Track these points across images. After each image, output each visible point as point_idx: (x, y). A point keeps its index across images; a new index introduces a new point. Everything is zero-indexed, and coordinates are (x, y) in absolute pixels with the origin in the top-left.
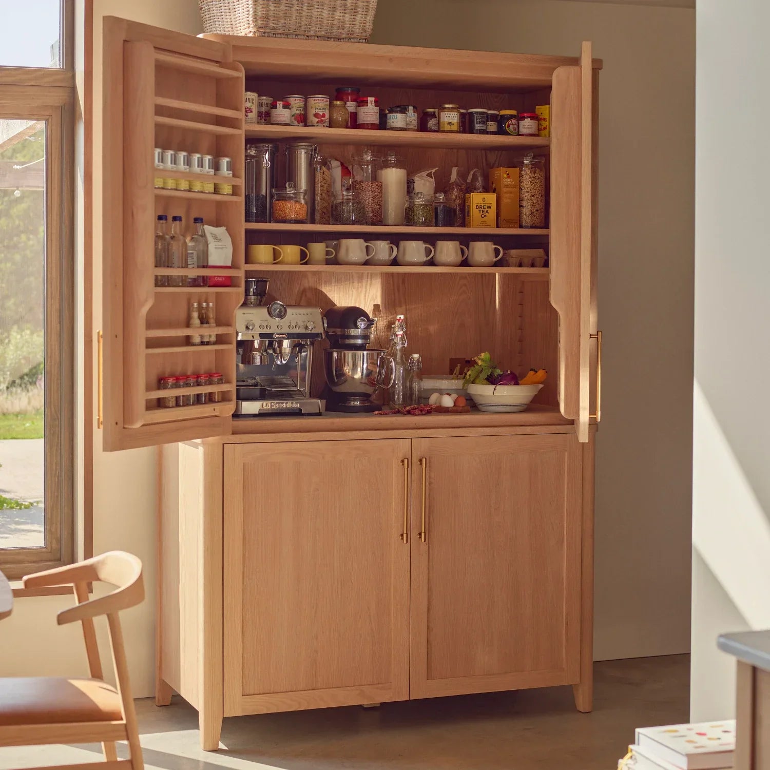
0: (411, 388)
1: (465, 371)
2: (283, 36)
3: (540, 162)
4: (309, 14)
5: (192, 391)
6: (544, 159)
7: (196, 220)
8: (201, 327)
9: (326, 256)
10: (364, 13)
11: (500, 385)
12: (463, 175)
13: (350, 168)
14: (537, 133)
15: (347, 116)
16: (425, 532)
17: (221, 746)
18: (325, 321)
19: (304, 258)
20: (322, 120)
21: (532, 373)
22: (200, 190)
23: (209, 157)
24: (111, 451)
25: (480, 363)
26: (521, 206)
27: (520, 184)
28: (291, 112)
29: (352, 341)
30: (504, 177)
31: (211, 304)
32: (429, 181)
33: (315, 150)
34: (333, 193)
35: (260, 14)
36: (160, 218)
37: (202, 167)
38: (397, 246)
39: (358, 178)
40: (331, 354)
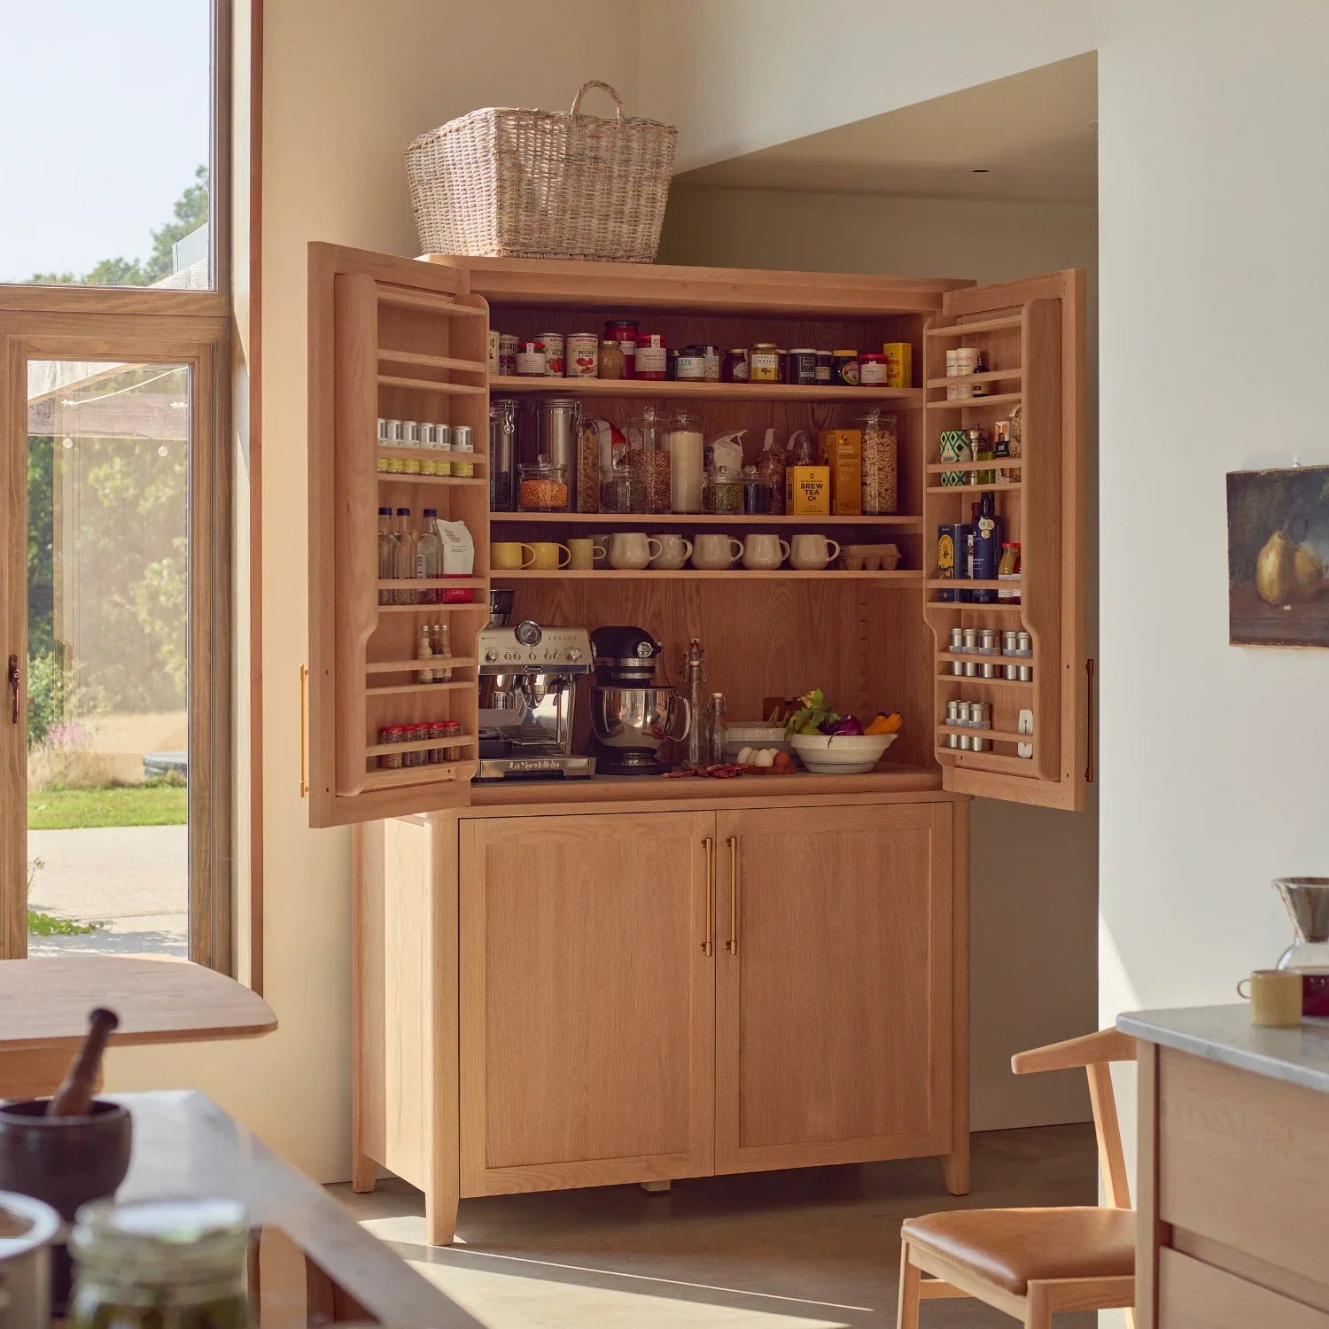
0: (711, 740)
1: (787, 716)
2: (538, 256)
3: (889, 423)
4: (573, 225)
5: (422, 746)
6: (896, 417)
7: (427, 513)
8: (433, 658)
9: (595, 556)
10: (649, 222)
11: (838, 735)
12: (781, 440)
13: (624, 431)
14: (885, 381)
15: (621, 362)
16: (735, 941)
17: (457, 1239)
18: (594, 649)
19: (564, 560)
20: (589, 368)
21: (881, 718)
22: (433, 473)
23: (444, 427)
24: (321, 827)
25: (809, 704)
26: (864, 484)
27: (862, 454)
28: (546, 357)
29: (630, 676)
30: (841, 443)
31: (445, 626)
32: (734, 449)
33: (578, 408)
34: (602, 468)
35: (506, 226)
36: (382, 511)
37: (435, 441)
38: (692, 542)
39: (636, 446)
40: (601, 693)
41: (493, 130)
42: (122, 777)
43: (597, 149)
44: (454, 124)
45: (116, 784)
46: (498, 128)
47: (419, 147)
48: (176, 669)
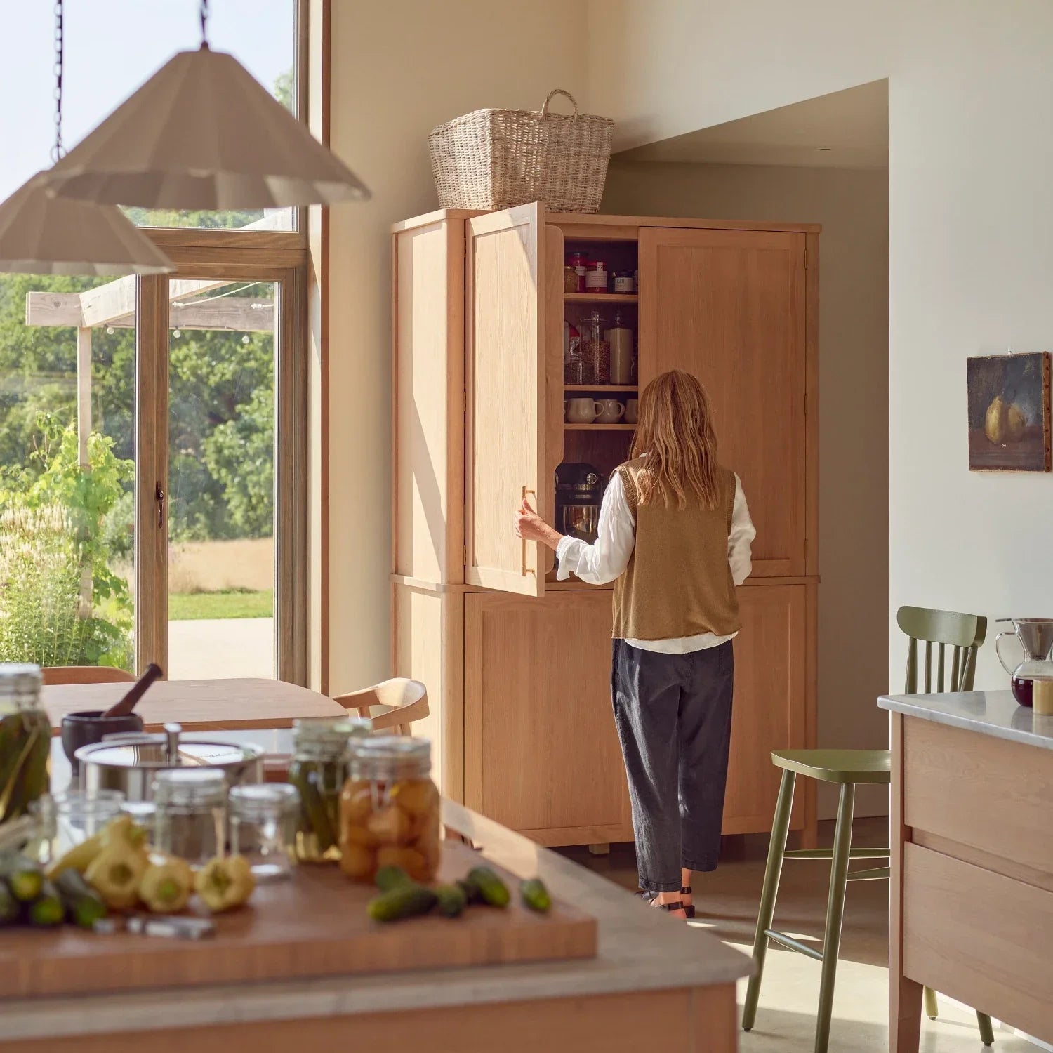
10: (595, 185)
13: (578, 328)
15: (577, 281)
18: (557, 478)
29: (578, 497)
35: (497, 189)
38: (625, 405)
39: (586, 338)
40: (562, 509)
41: (489, 124)
42: (203, 585)
43: (559, 136)
44: (462, 119)
45: (199, 591)
46: (492, 122)
47: (438, 134)
48: (237, 507)
